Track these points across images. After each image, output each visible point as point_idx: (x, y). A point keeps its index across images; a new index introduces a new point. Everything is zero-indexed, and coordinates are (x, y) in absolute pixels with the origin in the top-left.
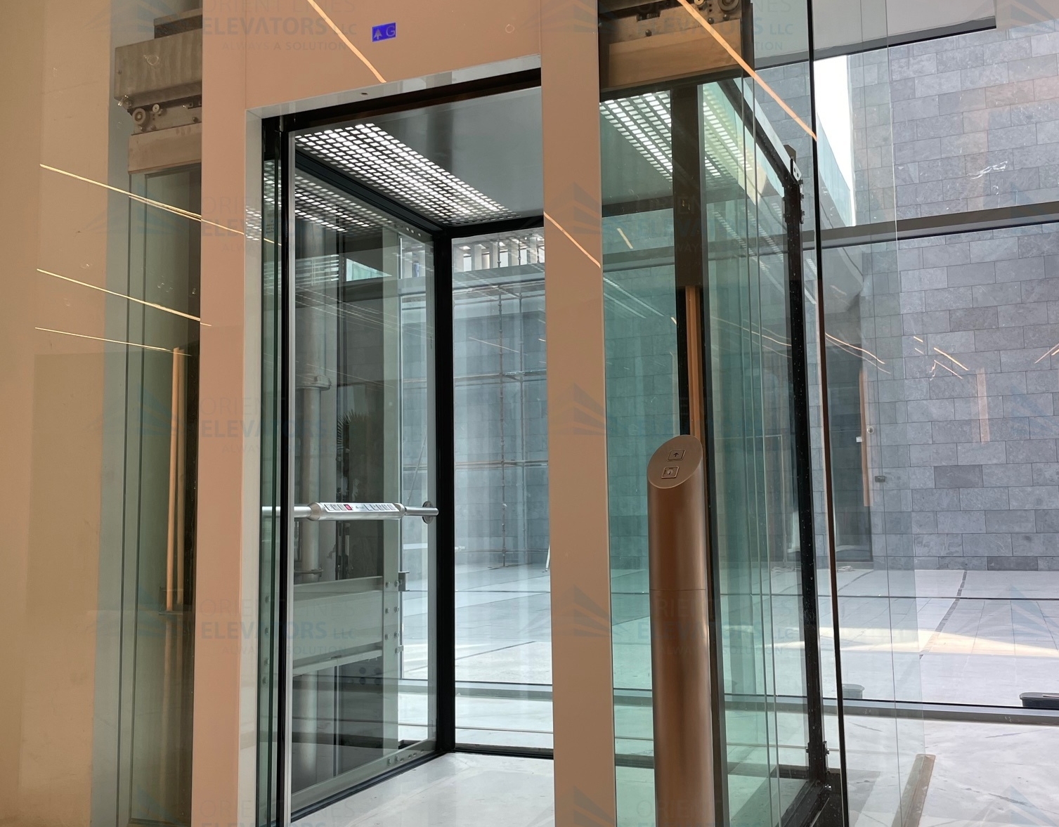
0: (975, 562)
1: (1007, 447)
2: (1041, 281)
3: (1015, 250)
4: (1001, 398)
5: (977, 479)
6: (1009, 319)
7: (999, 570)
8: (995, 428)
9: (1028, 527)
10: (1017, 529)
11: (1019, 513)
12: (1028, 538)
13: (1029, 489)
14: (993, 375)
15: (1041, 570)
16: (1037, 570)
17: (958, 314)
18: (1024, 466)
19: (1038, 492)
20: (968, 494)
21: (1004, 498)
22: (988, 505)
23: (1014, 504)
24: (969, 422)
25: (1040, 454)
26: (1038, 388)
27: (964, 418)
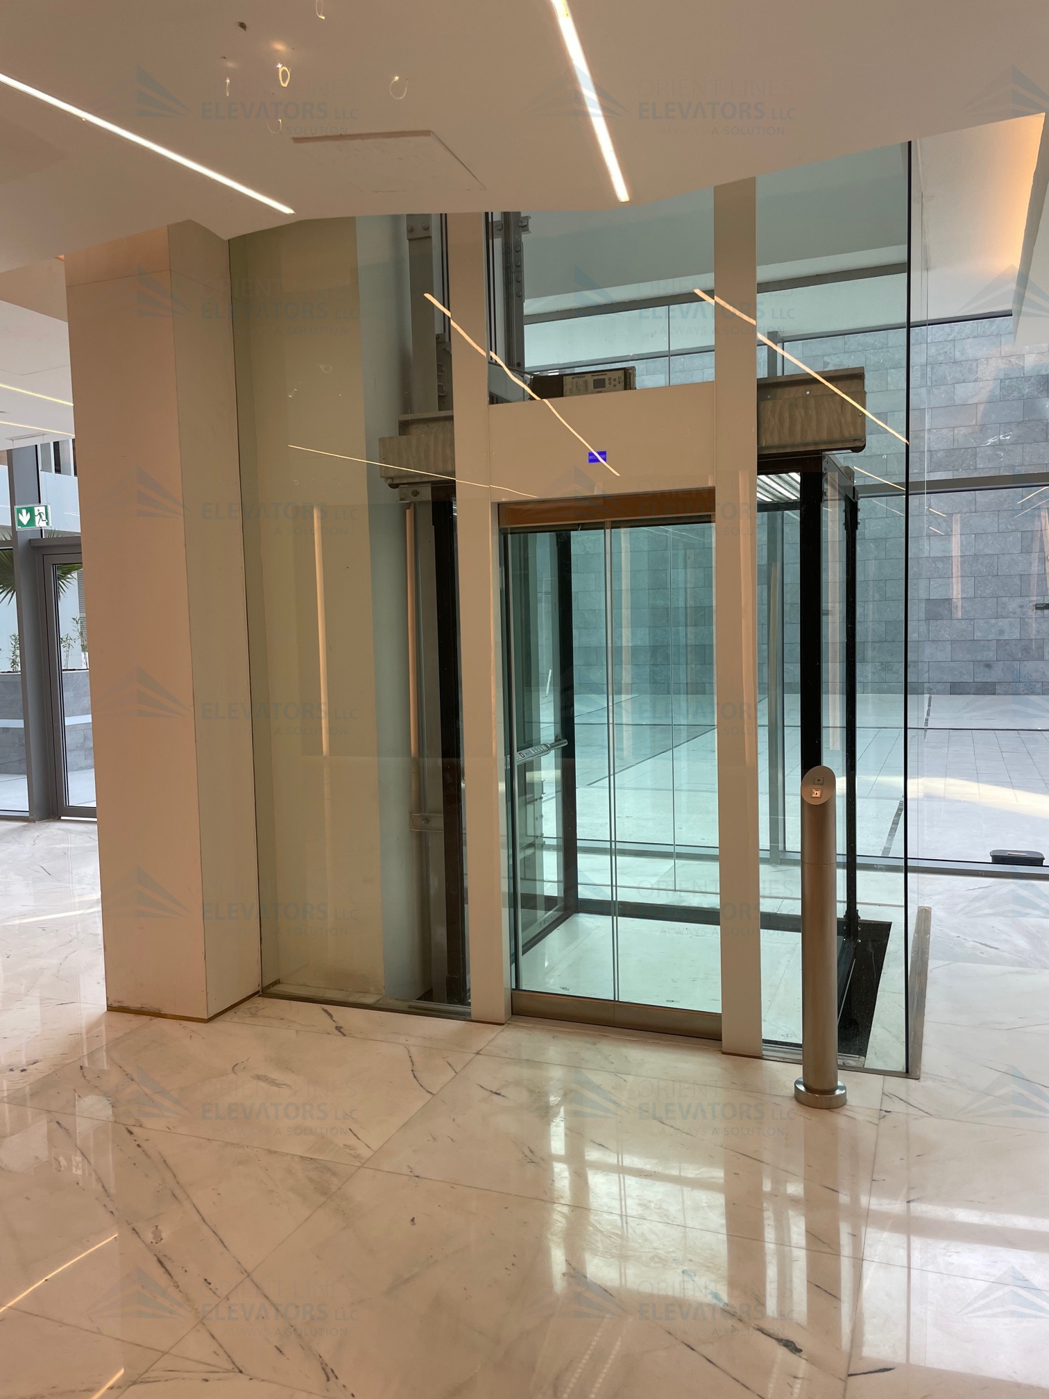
0: (940, 687)
1: (976, 582)
2: (1019, 423)
3: (997, 393)
4: (973, 536)
5: (946, 612)
6: (987, 461)
7: (961, 694)
8: (966, 565)
9: (990, 655)
10: (979, 658)
11: (982, 643)
12: (988, 666)
13: (993, 621)
14: (968, 514)
15: (999, 694)
16: (995, 694)
17: (939, 455)
18: (989, 601)
19: (1000, 624)
20: (937, 626)
21: (970, 629)
22: (955, 636)
23: (978, 635)
24: (941, 559)
25: (1006, 588)
26: (1009, 526)
27: (937, 555)
